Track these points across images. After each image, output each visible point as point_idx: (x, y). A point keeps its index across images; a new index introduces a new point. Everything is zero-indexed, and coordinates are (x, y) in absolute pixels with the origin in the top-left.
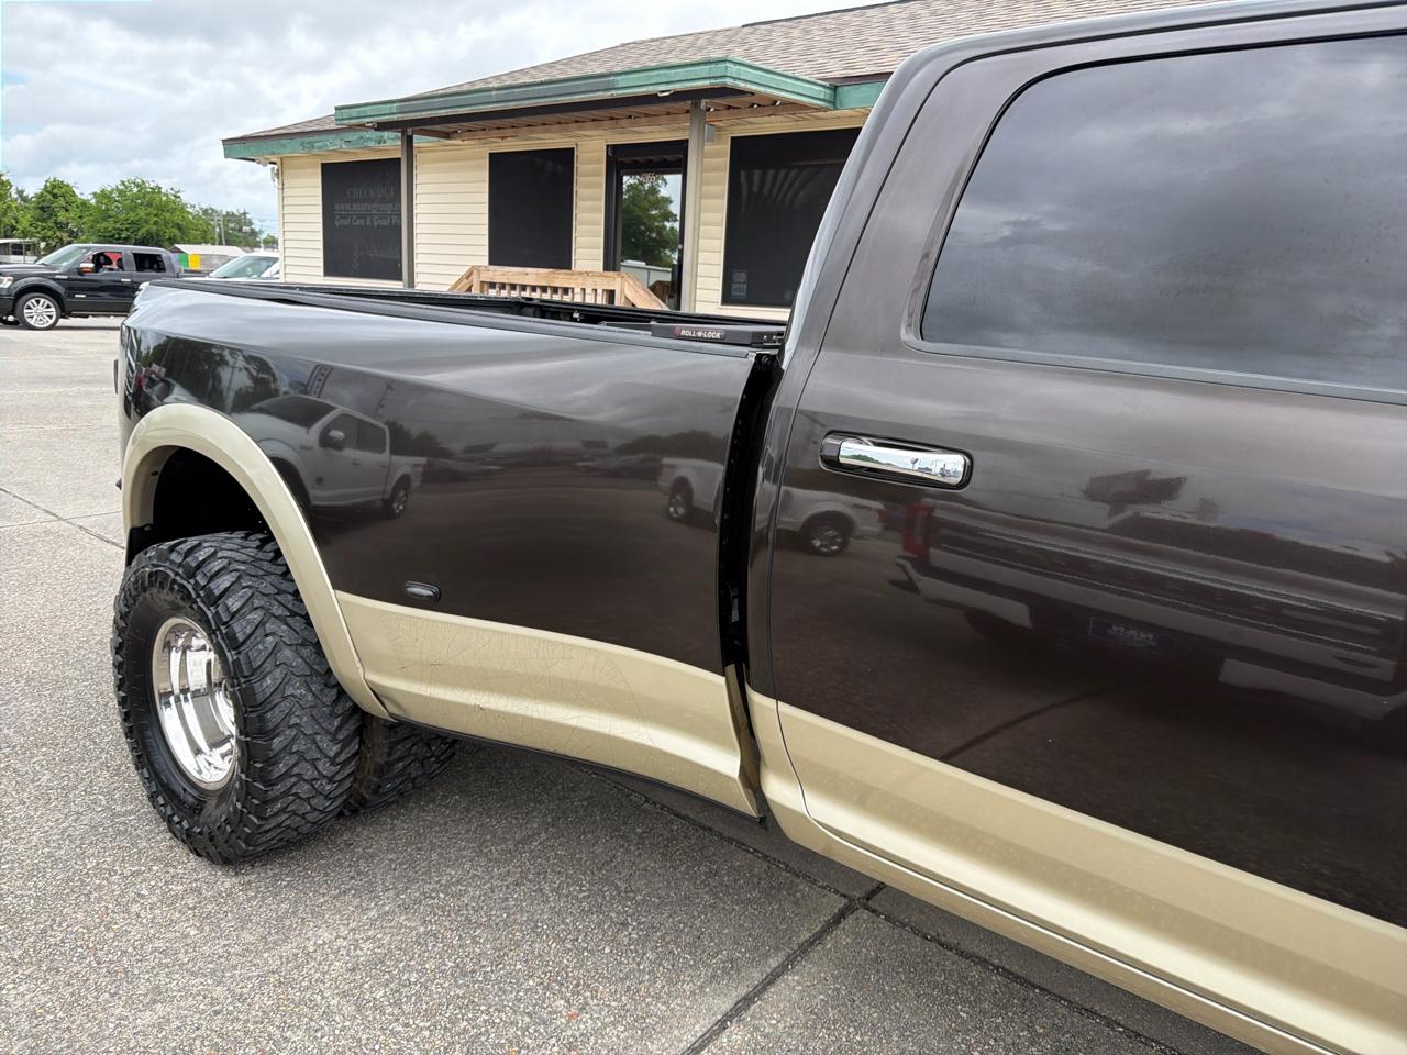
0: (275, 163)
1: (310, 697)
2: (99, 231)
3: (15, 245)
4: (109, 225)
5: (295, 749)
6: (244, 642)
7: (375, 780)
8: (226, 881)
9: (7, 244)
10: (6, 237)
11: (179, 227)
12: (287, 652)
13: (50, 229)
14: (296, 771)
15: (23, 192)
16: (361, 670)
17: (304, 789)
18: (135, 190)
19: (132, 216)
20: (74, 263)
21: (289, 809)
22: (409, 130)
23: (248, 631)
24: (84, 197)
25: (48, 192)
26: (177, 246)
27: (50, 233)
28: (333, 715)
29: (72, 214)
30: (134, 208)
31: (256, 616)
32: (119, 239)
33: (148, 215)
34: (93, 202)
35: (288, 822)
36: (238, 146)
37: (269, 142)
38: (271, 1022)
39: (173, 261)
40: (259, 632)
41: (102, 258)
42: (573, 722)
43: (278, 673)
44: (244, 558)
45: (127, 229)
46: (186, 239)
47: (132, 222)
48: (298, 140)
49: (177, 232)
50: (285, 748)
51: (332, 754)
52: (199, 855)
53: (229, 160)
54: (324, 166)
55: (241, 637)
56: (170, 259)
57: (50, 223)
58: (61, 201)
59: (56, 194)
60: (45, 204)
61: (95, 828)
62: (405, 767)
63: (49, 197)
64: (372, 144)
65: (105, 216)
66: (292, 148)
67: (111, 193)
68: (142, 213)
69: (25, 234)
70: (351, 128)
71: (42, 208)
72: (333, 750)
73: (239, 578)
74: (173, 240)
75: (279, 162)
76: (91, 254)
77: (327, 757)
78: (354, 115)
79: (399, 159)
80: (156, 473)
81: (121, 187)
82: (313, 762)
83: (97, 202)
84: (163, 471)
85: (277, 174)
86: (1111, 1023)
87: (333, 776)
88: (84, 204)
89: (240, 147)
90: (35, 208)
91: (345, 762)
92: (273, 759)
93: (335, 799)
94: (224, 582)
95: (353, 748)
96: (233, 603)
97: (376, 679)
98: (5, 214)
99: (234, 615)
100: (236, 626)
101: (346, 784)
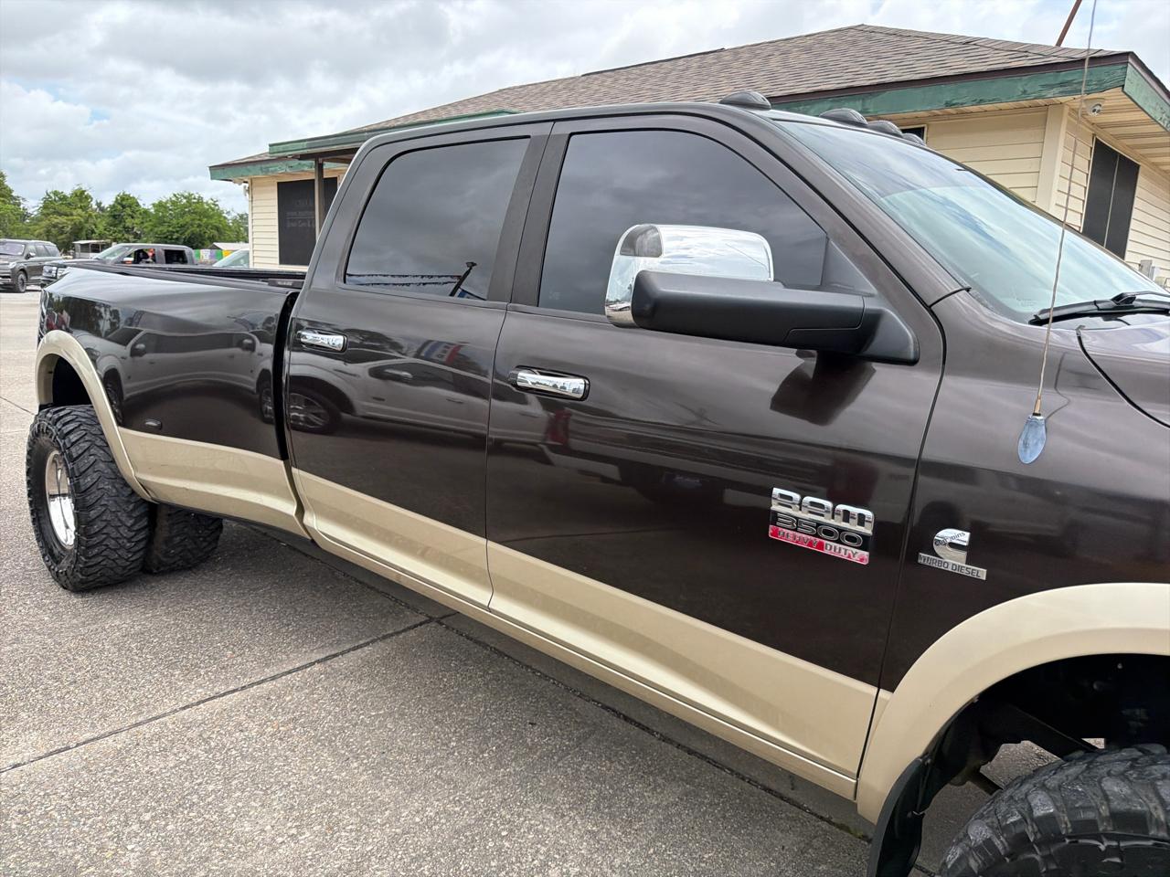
0: (246, 182)
1: (114, 491)
2: (156, 233)
3: (93, 245)
4: (164, 229)
5: (104, 518)
6: (77, 458)
7: (164, 547)
8: (75, 600)
9: (88, 244)
10: (88, 239)
11: (218, 229)
12: (102, 465)
13: (120, 232)
14: (105, 531)
15: (101, 203)
16: (133, 472)
17: (112, 543)
18: (185, 201)
19: (182, 221)
20: (120, 258)
21: (103, 554)
22: (320, 160)
23: (80, 452)
24: (146, 207)
25: (119, 204)
26: (215, 244)
27: (120, 235)
28: (128, 502)
29: (136, 221)
30: (183, 214)
31: (86, 445)
32: (171, 239)
33: (193, 220)
34: (152, 211)
35: (104, 563)
36: (219, 171)
37: (239, 167)
38: (71, 653)
39: (194, 256)
40: (86, 454)
41: (141, 254)
42: (228, 495)
43: (95, 476)
44: (87, 415)
45: (177, 232)
46: (222, 238)
47: (182, 226)
48: (259, 166)
49: (216, 233)
50: (98, 517)
51: (129, 525)
52: (65, 588)
53: (215, 181)
54: (279, 184)
55: (75, 455)
56: (191, 254)
57: (120, 228)
58: (128, 211)
59: (125, 205)
60: (116, 213)
61: (13, 576)
62: (182, 541)
63: (119, 207)
64: (306, 169)
65: (161, 221)
66: (256, 172)
67: (166, 203)
68: (188, 219)
69: (101, 236)
70: (279, 159)
71: (114, 216)
72: (130, 522)
73: (80, 425)
74: (212, 239)
75: (249, 181)
76: (132, 250)
77: (126, 526)
78: (281, 150)
79: (314, 180)
80: (51, 372)
81: (174, 199)
82: (117, 528)
83: (155, 211)
84: (55, 370)
85: (248, 191)
86: (534, 671)
87: (132, 537)
88: (146, 212)
89: (222, 171)
90: (109, 216)
91: (139, 531)
92: (90, 523)
93: (135, 553)
94: (70, 427)
95: (144, 522)
96: (73, 438)
97: (139, 476)
98: (87, 221)
99: (73, 444)
100: (73, 449)
101: (141, 545)
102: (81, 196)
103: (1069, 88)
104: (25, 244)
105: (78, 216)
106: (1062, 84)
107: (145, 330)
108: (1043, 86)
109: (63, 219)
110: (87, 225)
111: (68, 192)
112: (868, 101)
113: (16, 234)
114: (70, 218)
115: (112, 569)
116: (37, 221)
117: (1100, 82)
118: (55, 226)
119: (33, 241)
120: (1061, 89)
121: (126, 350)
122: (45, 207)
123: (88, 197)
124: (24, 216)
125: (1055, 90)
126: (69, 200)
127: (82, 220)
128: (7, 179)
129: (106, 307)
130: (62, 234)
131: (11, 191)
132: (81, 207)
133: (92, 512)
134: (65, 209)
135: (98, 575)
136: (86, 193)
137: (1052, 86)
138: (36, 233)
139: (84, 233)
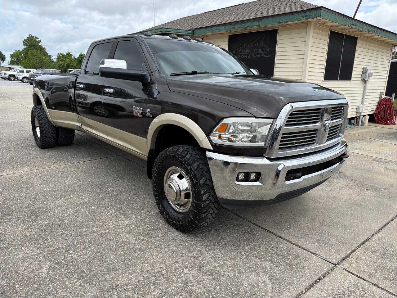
7: (61, 138)
8: (41, 150)
12: (45, 118)
15: (75, 57)
17: (48, 136)
21: (46, 139)
31: (42, 114)
35: (47, 141)
40: (42, 116)
43: (44, 120)
60: (79, 60)
71: (79, 61)
72: (52, 132)
80: (36, 98)
82: (49, 133)
90: (78, 61)
91: (54, 134)
92: (43, 131)
93: (54, 139)
94: (38, 110)
95: (55, 132)
96: (39, 112)
97: (52, 120)
98: (71, 63)
99: (39, 113)
100: (39, 114)
101: (55, 137)
102: (69, 55)
103: (307, 17)
104: (49, 70)
105: (68, 61)
106: (306, 16)
107: (55, 87)
108: (301, 17)
109: (63, 62)
110: (71, 64)
111: (65, 54)
112: (260, 22)
113: (49, 67)
114: (66, 62)
115: (48, 143)
116: (56, 63)
117: (315, 15)
118: (61, 65)
119: (51, 69)
120: (306, 18)
121: (50, 92)
122: (58, 59)
123: (71, 55)
124: (52, 61)
125: (304, 18)
126: (65, 56)
127: (69, 63)
128: (46, 50)
129: (46, 82)
130: (63, 67)
131: (48, 54)
132: (69, 58)
133: (43, 129)
134: (65, 59)
135: (45, 144)
136: (70, 54)
137: (303, 17)
138: (56, 67)
139: (70, 67)
